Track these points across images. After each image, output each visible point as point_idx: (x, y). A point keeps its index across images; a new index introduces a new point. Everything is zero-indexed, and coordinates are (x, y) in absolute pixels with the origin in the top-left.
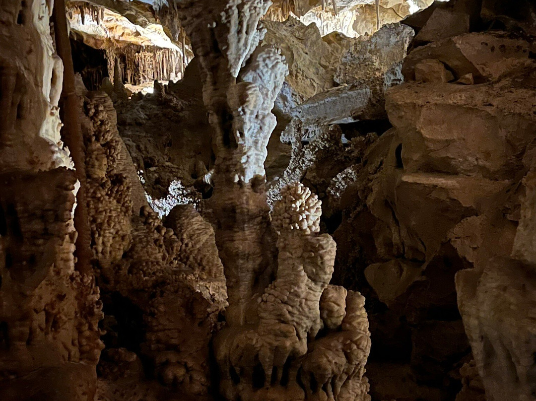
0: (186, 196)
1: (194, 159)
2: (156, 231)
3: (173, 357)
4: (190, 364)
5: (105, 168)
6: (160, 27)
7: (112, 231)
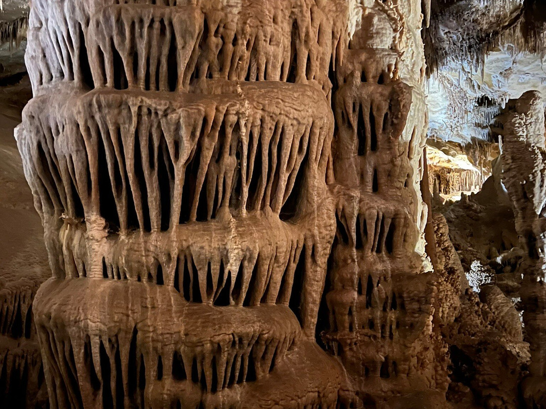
0: (484, 272)
1: (488, 245)
2: (476, 305)
3: (493, 393)
4: (506, 398)
5: (444, 263)
6: (465, 156)
7: (448, 304)
